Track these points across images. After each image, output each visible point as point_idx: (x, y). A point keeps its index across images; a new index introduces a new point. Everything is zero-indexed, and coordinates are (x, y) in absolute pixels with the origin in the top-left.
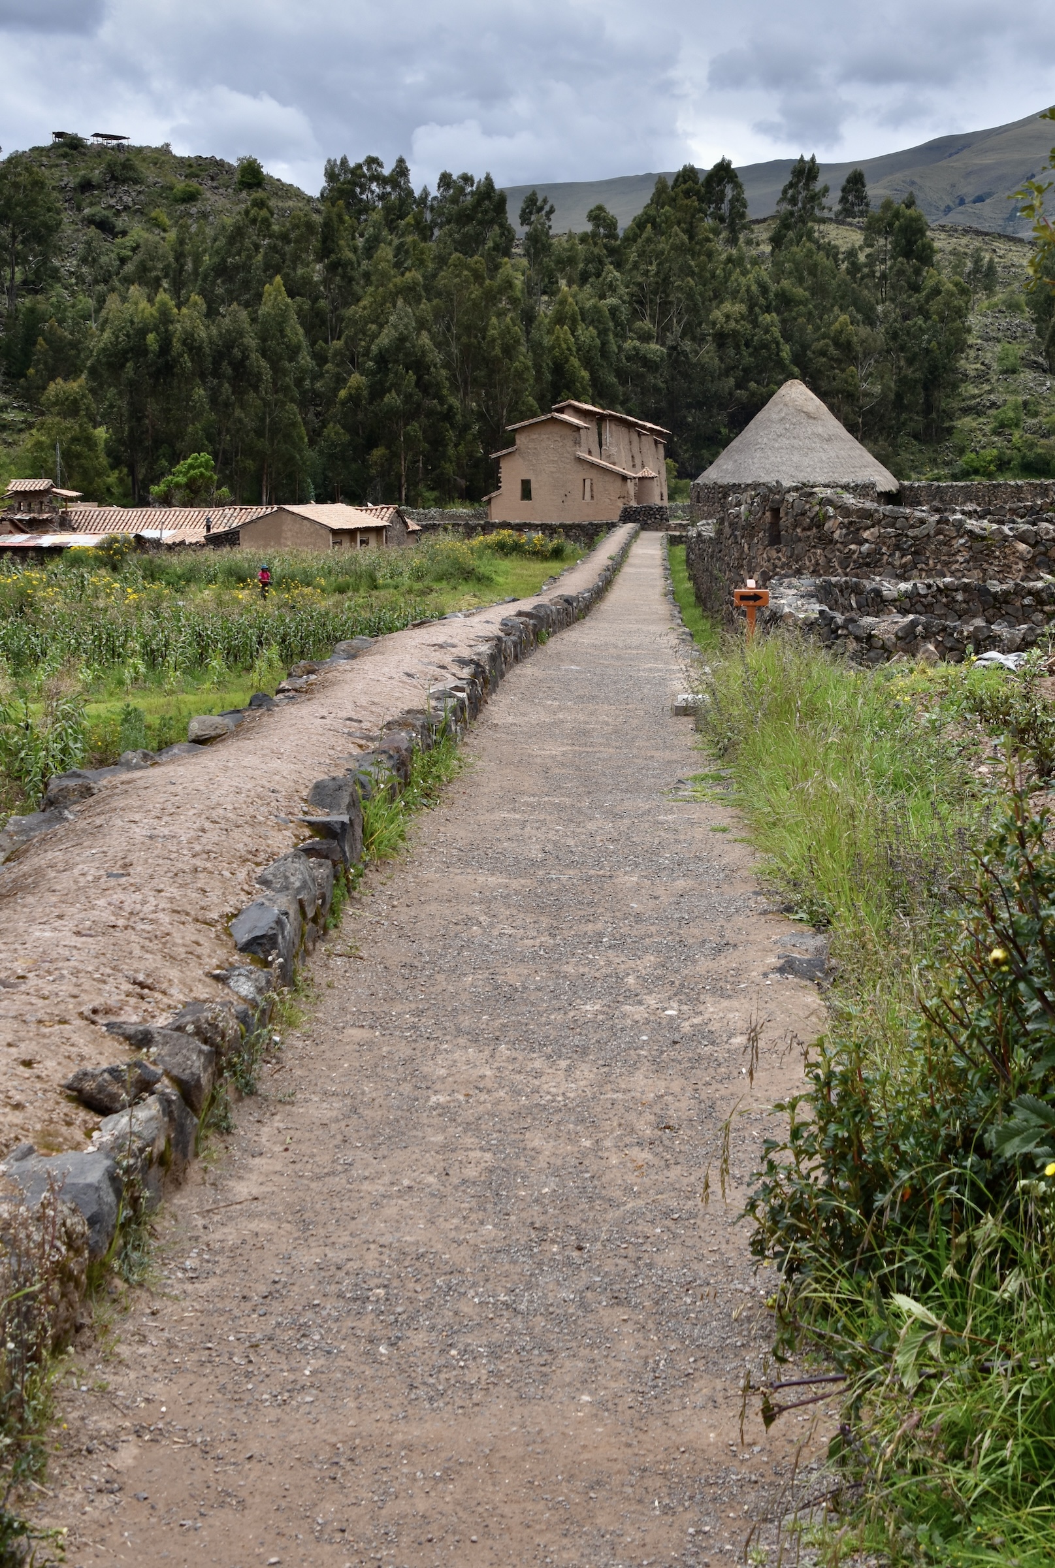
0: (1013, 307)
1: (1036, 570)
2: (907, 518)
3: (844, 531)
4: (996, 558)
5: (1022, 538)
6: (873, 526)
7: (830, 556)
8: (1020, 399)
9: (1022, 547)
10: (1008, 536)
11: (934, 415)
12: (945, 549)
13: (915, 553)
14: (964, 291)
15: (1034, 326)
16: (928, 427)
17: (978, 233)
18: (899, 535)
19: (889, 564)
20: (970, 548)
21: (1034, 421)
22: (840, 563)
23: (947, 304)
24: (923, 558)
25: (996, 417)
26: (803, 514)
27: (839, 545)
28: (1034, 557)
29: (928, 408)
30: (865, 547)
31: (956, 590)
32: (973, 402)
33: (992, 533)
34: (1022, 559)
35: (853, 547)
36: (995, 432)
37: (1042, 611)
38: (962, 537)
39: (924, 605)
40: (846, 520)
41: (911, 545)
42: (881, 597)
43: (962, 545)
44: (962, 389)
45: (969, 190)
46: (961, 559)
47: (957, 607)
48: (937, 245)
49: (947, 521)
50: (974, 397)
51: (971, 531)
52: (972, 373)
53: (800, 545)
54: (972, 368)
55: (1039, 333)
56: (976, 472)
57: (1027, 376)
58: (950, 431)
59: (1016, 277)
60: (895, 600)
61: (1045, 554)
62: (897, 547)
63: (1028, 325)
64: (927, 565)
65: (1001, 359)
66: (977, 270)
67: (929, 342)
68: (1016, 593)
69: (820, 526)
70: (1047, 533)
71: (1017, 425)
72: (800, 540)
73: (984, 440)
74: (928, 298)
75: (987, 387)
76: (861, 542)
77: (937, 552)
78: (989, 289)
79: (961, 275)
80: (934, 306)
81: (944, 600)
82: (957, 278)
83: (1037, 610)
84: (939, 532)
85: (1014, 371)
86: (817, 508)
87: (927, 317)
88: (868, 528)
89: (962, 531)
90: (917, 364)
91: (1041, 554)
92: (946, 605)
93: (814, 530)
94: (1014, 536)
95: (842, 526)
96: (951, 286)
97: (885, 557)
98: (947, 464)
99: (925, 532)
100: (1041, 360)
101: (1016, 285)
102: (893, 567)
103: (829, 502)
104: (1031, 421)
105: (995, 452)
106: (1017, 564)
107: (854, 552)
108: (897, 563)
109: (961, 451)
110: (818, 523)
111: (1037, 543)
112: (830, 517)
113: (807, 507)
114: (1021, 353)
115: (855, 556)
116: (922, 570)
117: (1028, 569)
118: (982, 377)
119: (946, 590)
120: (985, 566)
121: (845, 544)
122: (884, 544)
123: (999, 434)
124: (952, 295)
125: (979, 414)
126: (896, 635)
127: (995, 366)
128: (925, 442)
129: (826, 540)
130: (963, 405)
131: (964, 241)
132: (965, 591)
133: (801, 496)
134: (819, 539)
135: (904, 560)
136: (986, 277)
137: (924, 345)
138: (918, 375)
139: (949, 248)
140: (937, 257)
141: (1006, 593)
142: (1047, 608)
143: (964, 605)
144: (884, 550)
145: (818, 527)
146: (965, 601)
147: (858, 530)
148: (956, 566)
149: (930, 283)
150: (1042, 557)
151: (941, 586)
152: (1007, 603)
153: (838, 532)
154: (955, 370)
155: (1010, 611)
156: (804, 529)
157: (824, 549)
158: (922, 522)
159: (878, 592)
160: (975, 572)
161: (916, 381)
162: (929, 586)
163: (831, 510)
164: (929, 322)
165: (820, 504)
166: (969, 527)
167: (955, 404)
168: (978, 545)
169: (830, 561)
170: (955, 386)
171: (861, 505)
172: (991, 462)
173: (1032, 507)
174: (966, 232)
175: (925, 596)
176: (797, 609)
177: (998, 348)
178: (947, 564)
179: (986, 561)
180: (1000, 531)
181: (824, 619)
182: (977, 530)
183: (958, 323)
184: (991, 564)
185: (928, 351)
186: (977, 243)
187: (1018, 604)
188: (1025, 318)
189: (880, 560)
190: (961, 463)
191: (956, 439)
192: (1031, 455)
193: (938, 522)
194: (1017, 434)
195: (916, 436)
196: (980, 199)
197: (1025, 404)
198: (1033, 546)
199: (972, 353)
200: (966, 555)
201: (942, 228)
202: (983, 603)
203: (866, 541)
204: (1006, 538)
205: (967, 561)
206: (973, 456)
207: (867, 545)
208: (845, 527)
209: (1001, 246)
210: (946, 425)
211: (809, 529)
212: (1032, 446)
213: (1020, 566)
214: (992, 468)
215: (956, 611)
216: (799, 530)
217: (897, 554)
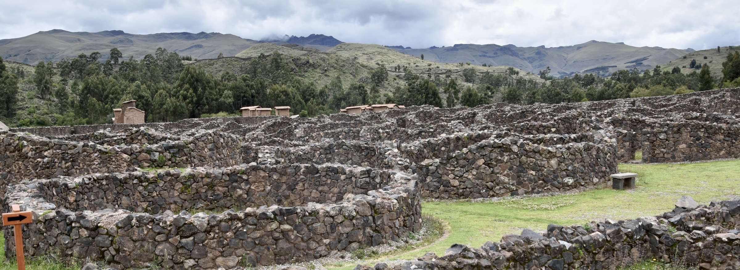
0: (30, 82)
1: (132, 166)
2: (67, 145)
3: (34, 152)
4: (113, 161)
5: (125, 152)
6: (49, 149)
7: (27, 165)
8: (35, 106)
9: (125, 156)
10: (118, 151)
11: (10, 110)
12: (88, 159)
13: (73, 161)
14: (15, 78)
15: (37, 87)
16: (8, 113)
17: (18, 63)
18: (63, 153)
19: (59, 167)
20: (100, 158)
21: (39, 111)
22: (33, 168)
23: (11, 81)
24: (77, 163)
25: (28, 111)
26: (10, 145)
27: (31, 159)
28: (131, 160)
29: (8, 108)
30: (46, 160)
31: (103, 179)
32: (21, 107)
33: (110, 150)
34: (126, 161)
35: (39, 160)
36: (28, 114)
37: (142, 185)
38: (96, 153)
39: (88, 189)
40: (34, 147)
41: (70, 158)
42: (68, 187)
43: (96, 156)
44: (17, 103)
45: (12, 53)
46: (96, 163)
47: (103, 188)
48: (6, 65)
49: (87, 146)
50: (21, 105)
51: (100, 150)
52: (20, 99)
53: (9, 160)
54: (20, 98)
55: (38, 89)
56: (24, 125)
57: (36, 100)
58: (15, 114)
59: (30, 75)
60: (74, 188)
61: (136, 158)
62: (63, 159)
63: (35, 87)
64: (79, 166)
65: (28, 96)
66: (18, 72)
67: (6, 90)
68: (130, 178)
69: (20, 150)
70: (136, 149)
71: (34, 112)
72: (9, 157)
73: (25, 116)
74: (5, 79)
75: (25, 103)
76: (43, 157)
77: (84, 160)
78: (23, 77)
79: (14, 73)
80: (7, 81)
81: (97, 185)
82: (13, 74)
83: (139, 185)
84: (84, 151)
85: (32, 99)
86: (17, 142)
87: (5, 84)
88: (47, 150)
89: (96, 150)
90: (3, 97)
91: (134, 158)
92: (98, 187)
93: (17, 152)
94: (121, 151)
95: (32, 150)
96: (12, 76)
97: (57, 164)
98: (15, 123)
99: (77, 151)
100: (39, 96)
101: (30, 77)
102: (62, 168)
103: (24, 139)
104: (38, 111)
105: (29, 119)
106: (123, 164)
107: (40, 162)
108: (64, 166)
109: (19, 119)
110: (19, 149)
111: (132, 153)
112: (25, 146)
113: (12, 141)
114: (34, 94)
115: (41, 164)
116: (77, 169)
117: (129, 165)
118: (23, 100)
119: (97, 180)
120: (109, 165)
121: (35, 158)
122: (56, 157)
123: (30, 115)
124: (12, 78)
125: (23, 110)
126: (117, 225)
127: (27, 97)
128: (8, 117)
129: (25, 157)
130: (18, 107)
131: (14, 65)
132: (106, 179)
133: (7, 136)
134: (20, 156)
135: (67, 165)
136: (21, 74)
137: (5, 91)
138: (4, 99)
139: (9, 66)
140: (6, 69)
141: (125, 179)
142: (144, 184)
143: (107, 186)
144: (56, 160)
145: (19, 151)
146: (107, 184)
147: (41, 151)
148: (94, 166)
149: (5, 75)
150: (135, 160)
151: (95, 178)
152: (126, 183)
153: (30, 153)
154: (15, 98)
155: (128, 187)
156: (11, 152)
157: (23, 161)
158: (75, 146)
159: (66, 185)
160: (104, 168)
161: (4, 101)
162: (90, 179)
163: (25, 143)
164: (6, 86)
165: (19, 140)
166: (99, 148)
167: (16, 107)
168: (104, 156)
169: (27, 167)
170: (15, 102)
171: (41, 140)
172: (28, 122)
173: (85, 136)
174: (14, 62)
175: (88, 184)
176: (35, 207)
177: (27, 93)
178: (89, 165)
179: (109, 163)
180: (114, 149)
181: (60, 216)
182: (103, 149)
183: (15, 86)
184: (111, 164)
185: (6, 93)
186: (18, 65)
187: (131, 183)
188: (34, 85)
189: (54, 165)
190: (19, 123)
191: (17, 116)
192: (39, 120)
193: (83, 146)
194: (35, 115)
195: (5, 116)
196: (16, 56)
197: (36, 107)
198: (130, 155)
199: (20, 94)
200: (99, 161)
201: (7, 61)
202: (115, 184)
203: (46, 156)
204: (117, 152)
205: (99, 164)
206: (22, 120)
207: (47, 159)
208: (34, 150)
209: (25, 67)
210: (14, 113)
211: (14, 152)
212: (39, 118)
213: (125, 165)
214: (28, 123)
215: (103, 190)
216: (8, 153)
217: (63, 162)
